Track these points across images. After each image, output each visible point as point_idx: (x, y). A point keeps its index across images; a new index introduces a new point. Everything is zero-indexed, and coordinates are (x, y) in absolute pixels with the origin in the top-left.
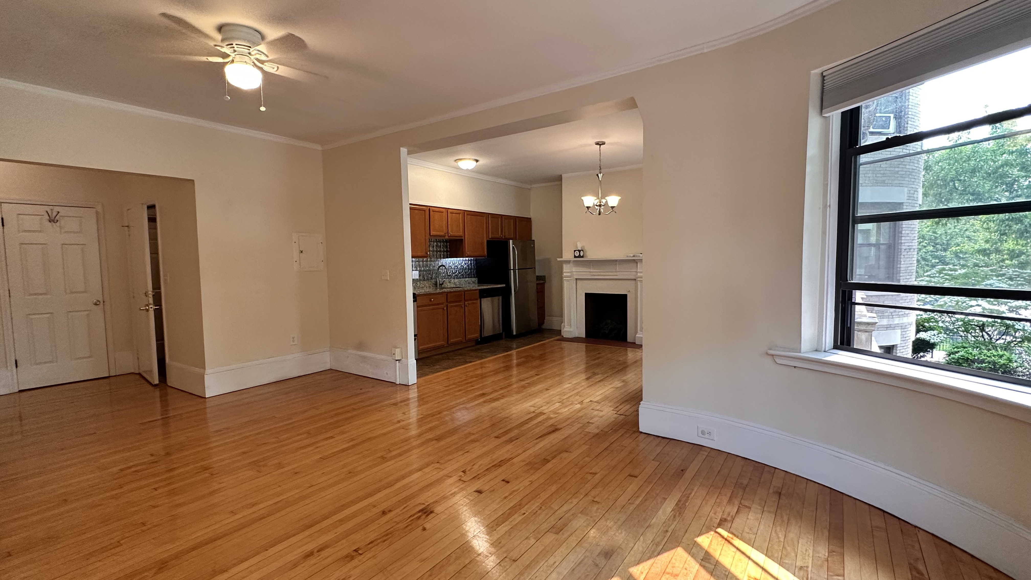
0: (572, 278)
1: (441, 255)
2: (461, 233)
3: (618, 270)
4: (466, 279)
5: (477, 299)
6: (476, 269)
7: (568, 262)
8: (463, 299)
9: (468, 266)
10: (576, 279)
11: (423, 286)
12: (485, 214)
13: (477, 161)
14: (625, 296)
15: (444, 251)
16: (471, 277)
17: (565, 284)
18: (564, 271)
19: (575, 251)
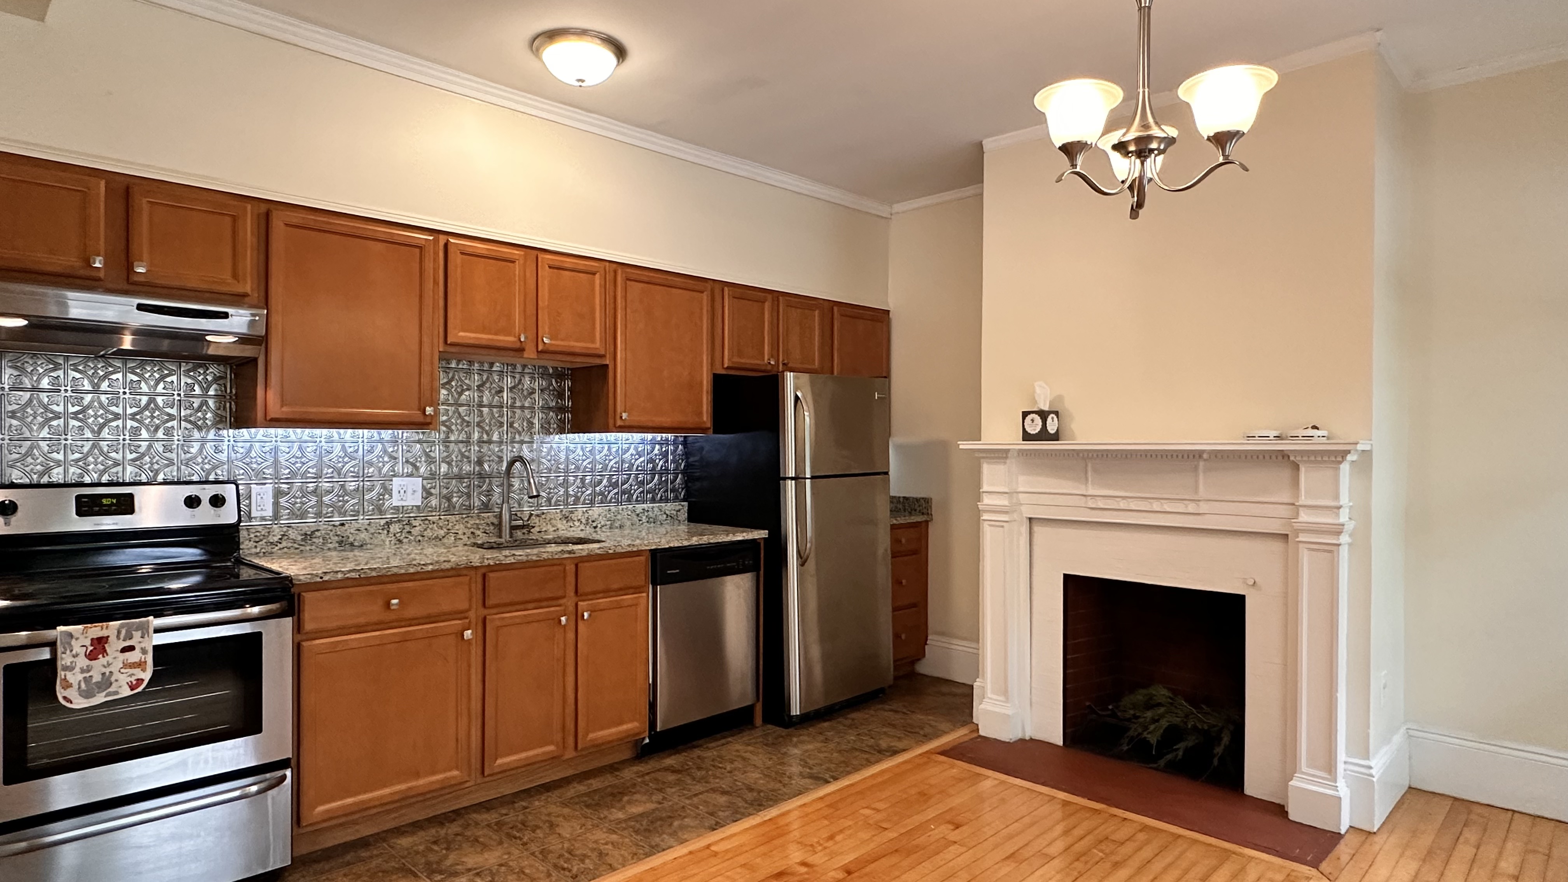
0: (1015, 516)
1: (531, 424)
2: (597, 345)
3: (1202, 492)
4: (640, 507)
5: (638, 590)
6: (684, 472)
7: (1000, 455)
8: (571, 592)
9: (651, 461)
10: (1030, 519)
11: (442, 533)
12: (709, 286)
13: (620, 52)
14: (1236, 603)
15: (546, 408)
16: (667, 500)
17: (989, 535)
18: (985, 488)
19: (1025, 414)
